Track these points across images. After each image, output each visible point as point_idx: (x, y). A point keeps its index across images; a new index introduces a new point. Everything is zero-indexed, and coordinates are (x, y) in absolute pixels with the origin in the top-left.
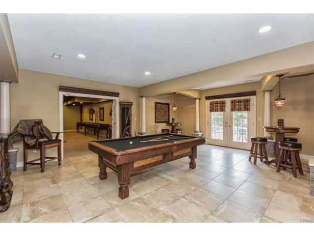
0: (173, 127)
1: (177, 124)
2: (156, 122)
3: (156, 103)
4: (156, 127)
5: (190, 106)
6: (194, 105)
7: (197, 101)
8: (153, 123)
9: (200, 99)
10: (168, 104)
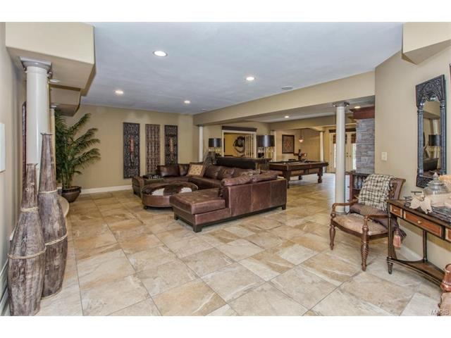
0: (300, 157)
1: (303, 155)
2: (283, 153)
3: (283, 136)
4: (283, 157)
5: (315, 138)
6: (318, 138)
7: (321, 133)
8: (281, 154)
9: (324, 132)
10: (293, 136)
